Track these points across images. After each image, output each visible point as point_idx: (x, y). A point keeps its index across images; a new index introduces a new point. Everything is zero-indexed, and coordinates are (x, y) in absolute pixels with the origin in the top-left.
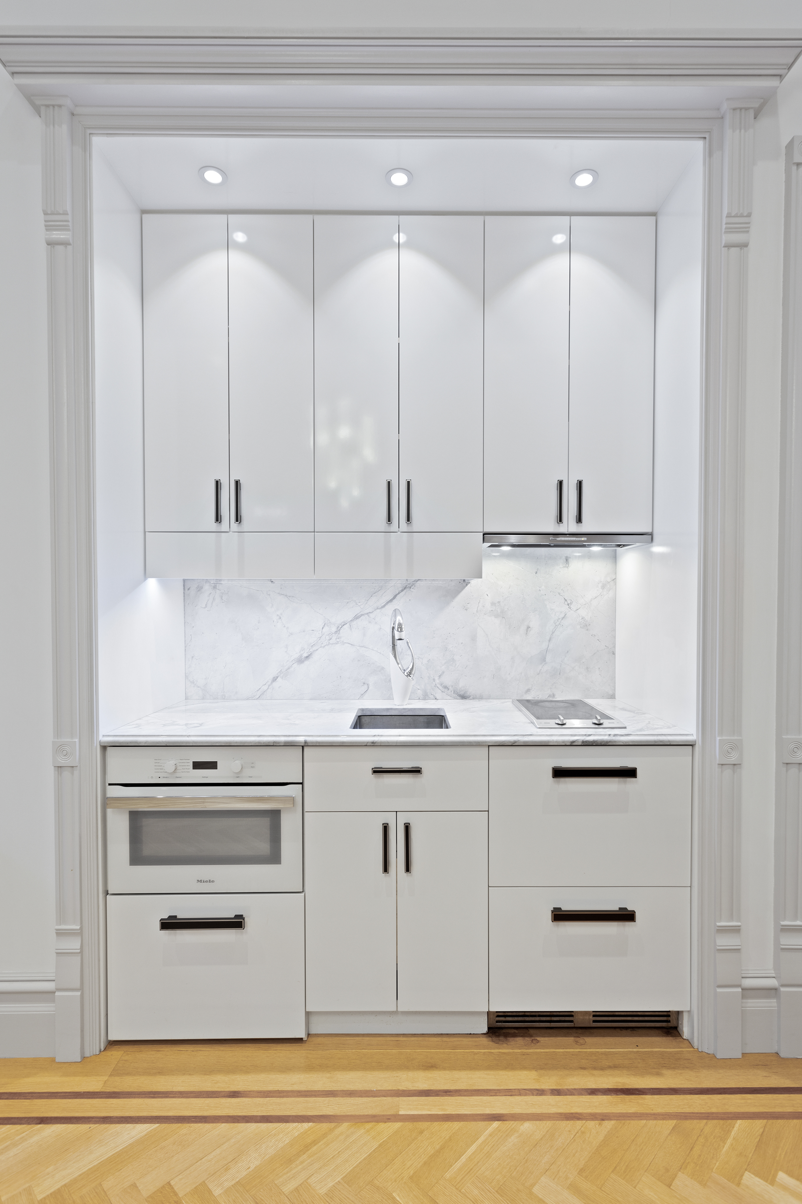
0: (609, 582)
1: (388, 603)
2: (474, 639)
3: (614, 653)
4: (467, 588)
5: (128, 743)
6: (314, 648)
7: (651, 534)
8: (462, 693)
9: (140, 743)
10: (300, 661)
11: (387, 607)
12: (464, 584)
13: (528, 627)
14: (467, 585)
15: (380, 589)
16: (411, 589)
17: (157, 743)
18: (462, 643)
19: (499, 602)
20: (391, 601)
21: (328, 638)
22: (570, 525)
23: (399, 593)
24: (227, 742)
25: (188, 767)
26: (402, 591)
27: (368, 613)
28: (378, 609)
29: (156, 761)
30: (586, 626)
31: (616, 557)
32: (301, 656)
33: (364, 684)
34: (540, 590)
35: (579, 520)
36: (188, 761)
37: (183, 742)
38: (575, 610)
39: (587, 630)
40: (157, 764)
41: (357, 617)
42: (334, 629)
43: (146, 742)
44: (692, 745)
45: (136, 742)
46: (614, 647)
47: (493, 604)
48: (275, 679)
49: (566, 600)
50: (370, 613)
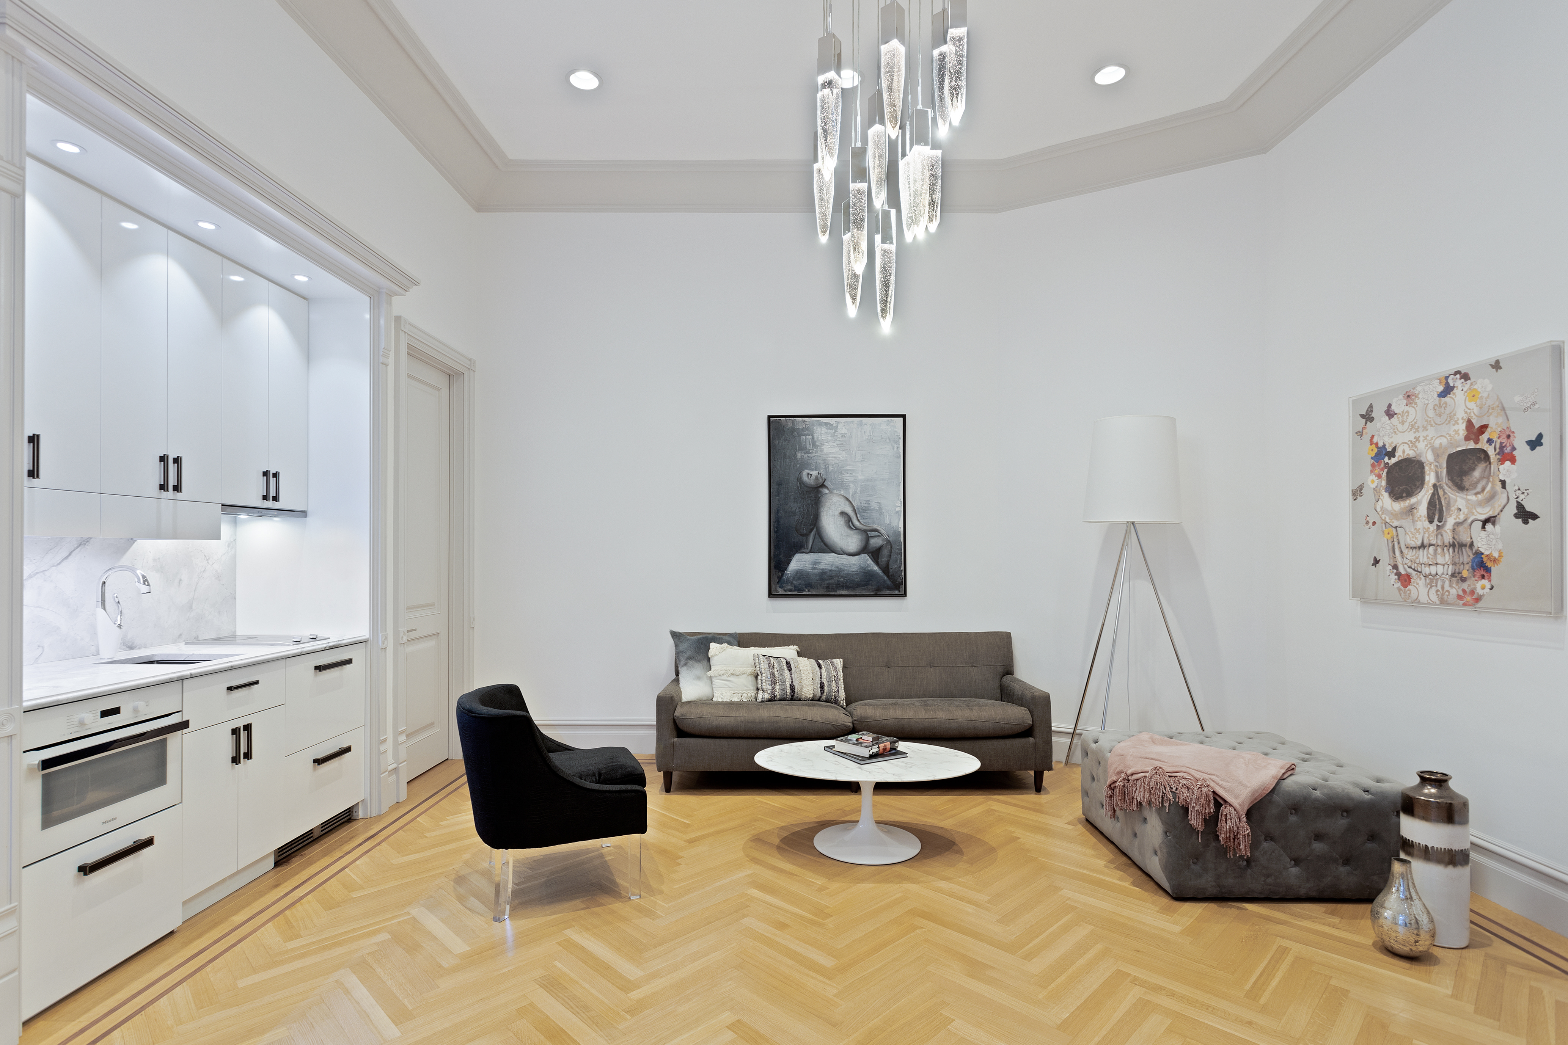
0: (232, 542)
1: (64, 559)
3: (235, 599)
4: (134, 545)
5: (50, 703)
9: (62, 701)
11: (63, 564)
12: (132, 542)
13: (181, 580)
14: (134, 542)
15: (55, 545)
16: (86, 546)
17: (78, 697)
18: (130, 597)
19: (159, 558)
20: (67, 558)
22: (270, 503)
23: (74, 550)
24: (135, 686)
25: (96, 717)
26: (77, 547)
27: (43, 571)
28: (53, 566)
29: (69, 718)
30: (218, 577)
31: (236, 522)
33: (39, 646)
34: (188, 548)
35: (276, 499)
36: (96, 712)
37: (100, 693)
38: (211, 564)
39: (219, 580)
40: (69, 721)
43: (67, 699)
44: (366, 641)
45: (58, 701)
46: (236, 593)
47: (154, 560)
49: (206, 557)
50: (45, 570)
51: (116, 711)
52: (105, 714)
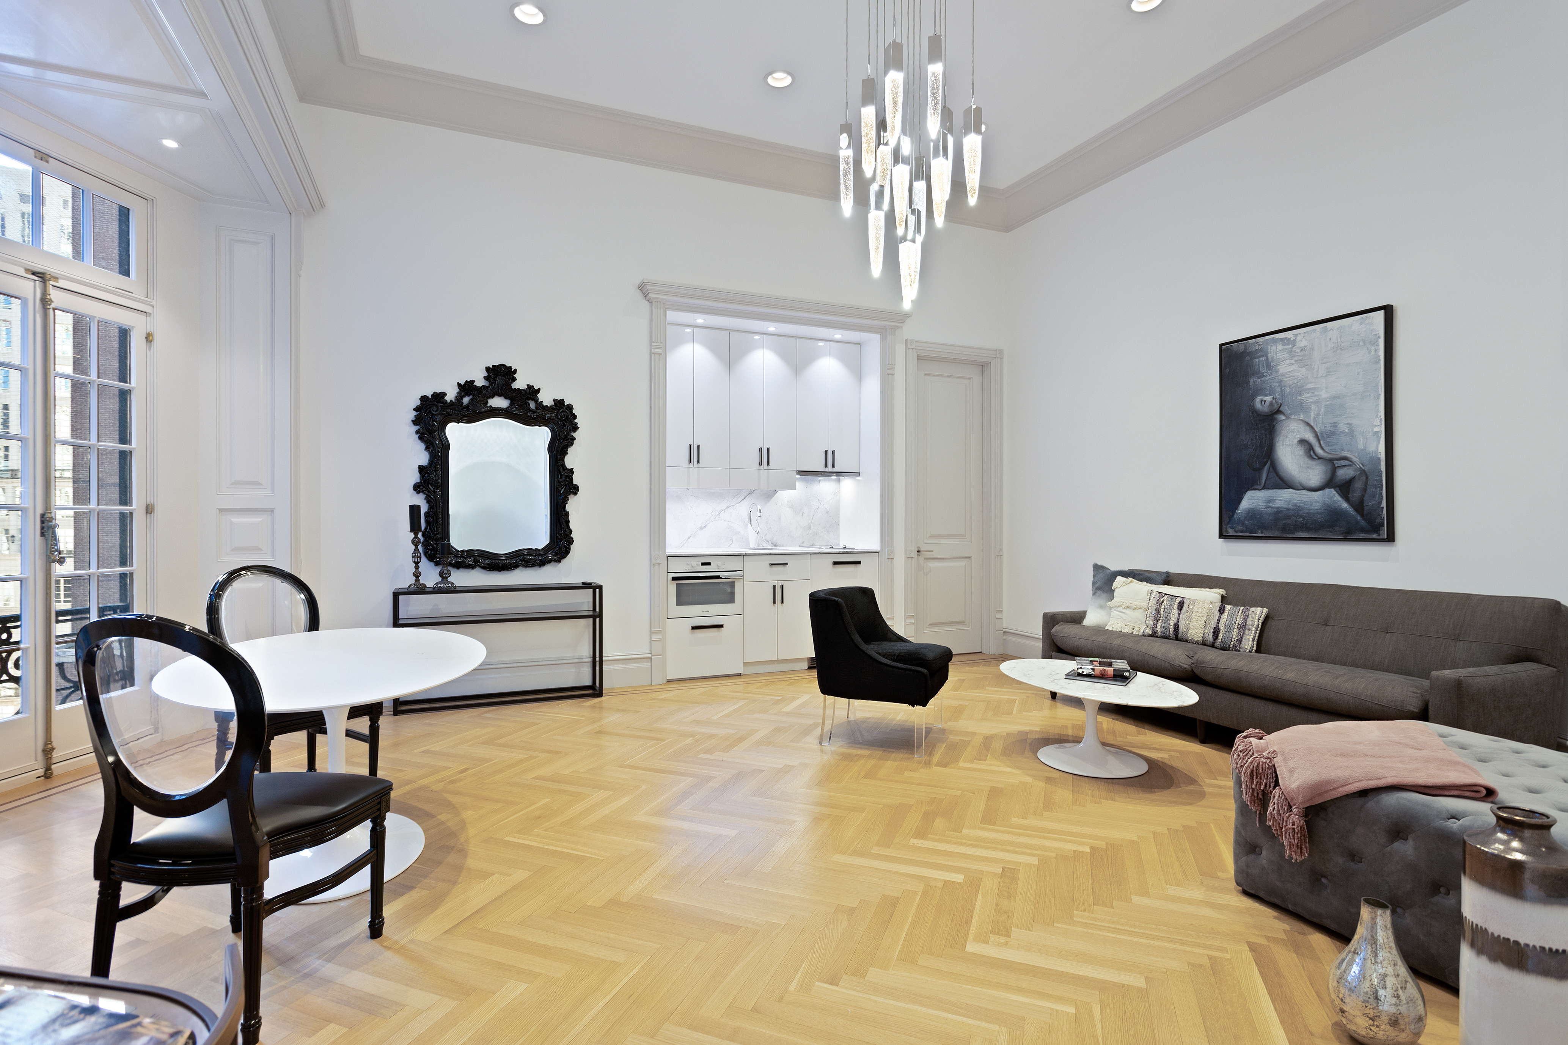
0: (836, 492)
2: (780, 518)
5: (678, 555)
6: (708, 522)
7: (859, 473)
8: (775, 544)
9: (683, 555)
10: (701, 529)
11: (741, 502)
13: (803, 513)
14: (777, 492)
15: (738, 494)
16: (752, 494)
17: (690, 554)
18: (775, 520)
19: (791, 501)
20: (743, 499)
21: (714, 517)
22: (830, 469)
23: (747, 496)
24: (717, 554)
25: (699, 565)
30: (827, 512)
31: (839, 481)
32: (702, 526)
34: (811, 496)
35: (833, 466)
36: (699, 562)
37: (700, 554)
38: (823, 504)
40: (687, 564)
41: (728, 508)
42: (717, 513)
43: (685, 555)
44: (878, 553)
47: (788, 502)
48: (689, 538)
49: (819, 499)
50: (736, 504)
51: (709, 564)
52: (703, 564)
